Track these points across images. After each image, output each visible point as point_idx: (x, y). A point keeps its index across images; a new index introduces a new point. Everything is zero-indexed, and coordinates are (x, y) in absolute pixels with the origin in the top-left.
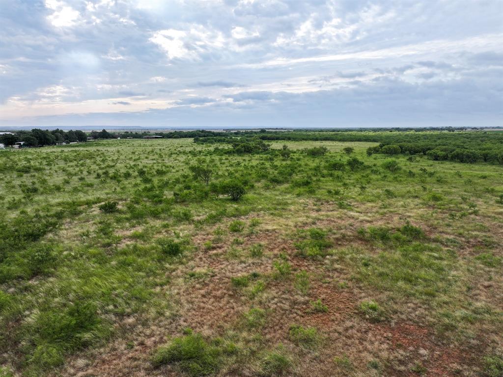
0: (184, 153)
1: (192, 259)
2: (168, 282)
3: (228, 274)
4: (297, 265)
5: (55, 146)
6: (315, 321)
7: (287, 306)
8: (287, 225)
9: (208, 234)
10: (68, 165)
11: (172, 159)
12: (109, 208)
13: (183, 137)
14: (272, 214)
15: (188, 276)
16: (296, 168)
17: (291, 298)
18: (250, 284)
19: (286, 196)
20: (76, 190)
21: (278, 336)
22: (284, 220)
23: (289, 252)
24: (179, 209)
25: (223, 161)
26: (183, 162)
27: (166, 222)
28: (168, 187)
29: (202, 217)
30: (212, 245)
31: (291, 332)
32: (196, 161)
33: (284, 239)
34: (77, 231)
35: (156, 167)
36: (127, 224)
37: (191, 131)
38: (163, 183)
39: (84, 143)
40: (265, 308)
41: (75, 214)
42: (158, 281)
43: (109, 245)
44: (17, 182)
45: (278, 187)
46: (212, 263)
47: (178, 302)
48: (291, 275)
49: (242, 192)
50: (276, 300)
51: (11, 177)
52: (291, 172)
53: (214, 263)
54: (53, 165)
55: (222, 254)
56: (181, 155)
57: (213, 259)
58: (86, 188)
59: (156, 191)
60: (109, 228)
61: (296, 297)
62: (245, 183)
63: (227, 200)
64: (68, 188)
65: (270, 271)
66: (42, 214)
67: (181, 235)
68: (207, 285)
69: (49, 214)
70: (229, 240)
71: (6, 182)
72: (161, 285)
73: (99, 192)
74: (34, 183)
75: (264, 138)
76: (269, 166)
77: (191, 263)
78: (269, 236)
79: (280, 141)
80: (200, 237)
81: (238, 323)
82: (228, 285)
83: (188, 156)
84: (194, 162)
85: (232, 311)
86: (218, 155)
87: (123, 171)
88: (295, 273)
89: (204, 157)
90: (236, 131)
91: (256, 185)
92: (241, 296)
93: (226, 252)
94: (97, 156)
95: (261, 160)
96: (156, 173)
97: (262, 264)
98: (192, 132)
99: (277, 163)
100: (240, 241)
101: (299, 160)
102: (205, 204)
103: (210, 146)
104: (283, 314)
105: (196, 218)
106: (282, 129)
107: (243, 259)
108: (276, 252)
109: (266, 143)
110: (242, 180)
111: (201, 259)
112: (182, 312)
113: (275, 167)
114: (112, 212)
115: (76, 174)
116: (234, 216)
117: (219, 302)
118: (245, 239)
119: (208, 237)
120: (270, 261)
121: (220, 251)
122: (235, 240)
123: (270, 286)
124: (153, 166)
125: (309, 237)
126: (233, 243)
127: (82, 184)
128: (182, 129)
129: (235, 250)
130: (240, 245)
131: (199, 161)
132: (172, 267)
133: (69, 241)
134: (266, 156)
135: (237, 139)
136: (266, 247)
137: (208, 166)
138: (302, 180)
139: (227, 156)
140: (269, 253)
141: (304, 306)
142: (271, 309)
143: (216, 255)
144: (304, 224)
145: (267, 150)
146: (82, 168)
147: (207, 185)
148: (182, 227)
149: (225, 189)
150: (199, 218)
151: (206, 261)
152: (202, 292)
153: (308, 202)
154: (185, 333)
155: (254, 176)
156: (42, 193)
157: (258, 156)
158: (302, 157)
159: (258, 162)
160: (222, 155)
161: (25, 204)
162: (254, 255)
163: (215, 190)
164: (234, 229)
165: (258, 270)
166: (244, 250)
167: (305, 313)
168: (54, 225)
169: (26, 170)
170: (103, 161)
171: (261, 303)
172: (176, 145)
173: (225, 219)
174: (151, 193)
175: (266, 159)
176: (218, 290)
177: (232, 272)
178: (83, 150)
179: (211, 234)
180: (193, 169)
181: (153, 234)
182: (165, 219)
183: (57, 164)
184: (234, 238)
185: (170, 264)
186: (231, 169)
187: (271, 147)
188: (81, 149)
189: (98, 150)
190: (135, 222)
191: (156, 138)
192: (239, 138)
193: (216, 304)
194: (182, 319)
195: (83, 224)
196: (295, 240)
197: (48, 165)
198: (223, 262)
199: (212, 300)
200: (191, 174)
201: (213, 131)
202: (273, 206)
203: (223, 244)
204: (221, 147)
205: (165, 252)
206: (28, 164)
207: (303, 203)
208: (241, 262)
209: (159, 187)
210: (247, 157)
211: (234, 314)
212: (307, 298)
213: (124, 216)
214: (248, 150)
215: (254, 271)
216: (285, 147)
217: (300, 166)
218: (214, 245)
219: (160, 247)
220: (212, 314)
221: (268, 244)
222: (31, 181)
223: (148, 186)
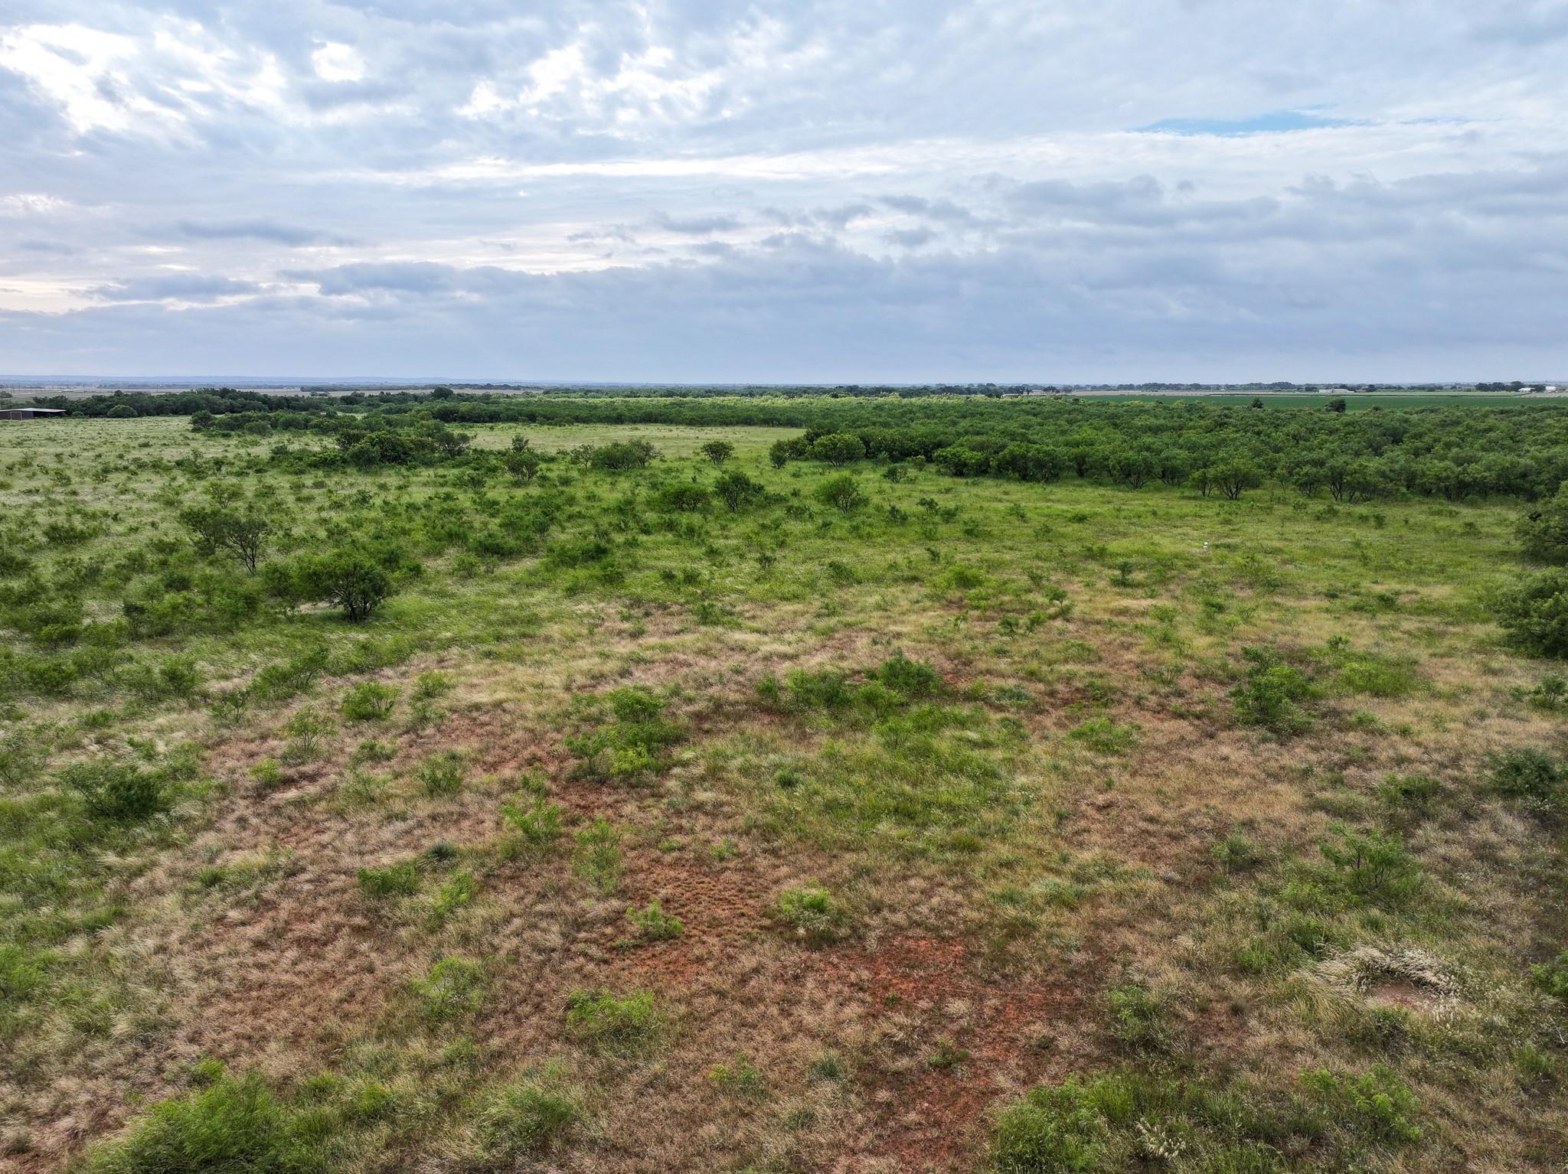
0: (157, 466)
1: (209, 825)
2: (119, 916)
3: (347, 861)
4: (578, 806)
6: (646, 968)
7: (554, 939)
8: (540, 686)
9: (264, 738)
11: (107, 488)
13: (149, 414)
14: (488, 654)
15: (197, 885)
16: (558, 508)
17: (567, 909)
18: (425, 884)
19: (532, 595)
21: (530, 1033)
22: (530, 671)
23: (552, 769)
24: (149, 659)
25: (305, 492)
26: (155, 499)
27: (96, 708)
28: (99, 585)
29: (239, 683)
30: (281, 771)
31: (570, 1014)
32: (206, 492)
33: (532, 731)
35: (42, 517)
37: (178, 391)
38: (78, 572)
40: (481, 954)
42: (75, 915)
45: (504, 569)
48: (563, 840)
49: (379, 589)
50: (517, 922)
52: (542, 519)
53: (294, 830)
55: (317, 800)
56: (144, 476)
57: (290, 818)
59: (51, 600)
61: (584, 904)
62: (391, 560)
63: (329, 619)
65: (490, 837)
67: (161, 747)
68: (269, 905)
70: (342, 750)
75: (446, 416)
76: (468, 504)
77: (208, 839)
78: (483, 725)
79: (501, 425)
81: (390, 1015)
82: (347, 896)
83: (174, 479)
84: (196, 496)
86: (285, 472)
88: (576, 831)
89: (234, 480)
90: (349, 394)
91: (430, 565)
92: (396, 926)
93: (332, 790)
95: (442, 485)
96: (44, 539)
97: (463, 816)
98: (184, 394)
99: (497, 491)
100: (383, 748)
101: (566, 482)
102: (247, 637)
103: (256, 444)
104: (544, 963)
105: (214, 686)
106: (506, 387)
107: (398, 806)
108: (507, 772)
109: (454, 430)
110: (379, 552)
111: (242, 821)
112: (178, 1012)
113: (492, 508)
116: (358, 669)
118: (399, 741)
119: (265, 746)
120: (489, 804)
121: (312, 789)
122: (363, 747)
123: (493, 882)
124: (29, 514)
125: (611, 718)
126: (357, 761)
128: (145, 386)
129: (366, 782)
130: (385, 763)
131: (216, 492)
132: (132, 860)
134: (456, 471)
135: (354, 419)
136: (475, 761)
137: (250, 508)
138: (579, 543)
139: (320, 473)
140: (486, 777)
141: (609, 930)
142: (502, 953)
143: (300, 803)
144: (593, 677)
145: (460, 453)
147: (253, 573)
148: (162, 720)
149: (317, 584)
150: (228, 685)
152: (255, 931)
153: (602, 610)
154: (200, 1081)
155: (419, 536)
157: (431, 472)
158: (575, 474)
159: (430, 491)
160: (302, 472)
162: (435, 788)
163: (282, 587)
164: (362, 710)
165: (450, 838)
166: (397, 776)
167: (611, 950)
171: (465, 939)
172: (122, 440)
173: (322, 684)
174: (28, 611)
175: (460, 483)
176: (312, 918)
177: (361, 854)
179: (276, 736)
180: (194, 519)
181: (47, 754)
182: (90, 698)
184: (362, 740)
185: (122, 853)
186: (337, 517)
187: (473, 444)
191: (37, 415)
192: (359, 417)
193: (307, 964)
194: (181, 1034)
196: (567, 730)
198: (328, 824)
199: (292, 954)
200: (190, 538)
201: (262, 392)
202: (491, 630)
203: (321, 763)
204: (295, 447)
205: (98, 811)
207: (588, 614)
208: (390, 818)
209: (62, 587)
210: (391, 478)
211: (375, 989)
212: (615, 903)
214: (395, 455)
215: (437, 840)
216: (520, 444)
217: (571, 501)
218: (291, 772)
219: (76, 795)
220: (296, 1000)
221: (481, 751)
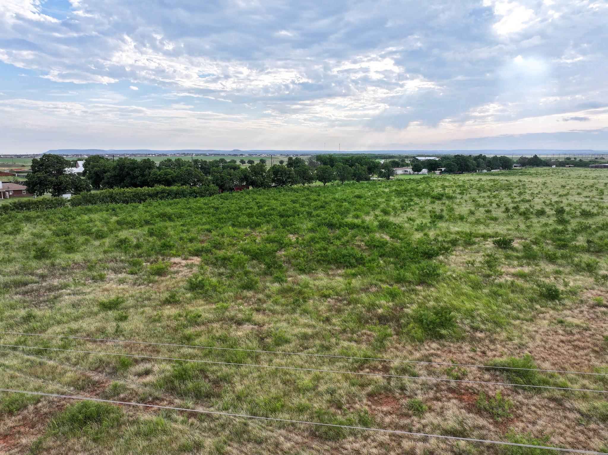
2: (531, 320)
5: (475, 173)
10: (480, 195)
12: (503, 244)
15: (555, 321)
20: (478, 222)
24: (586, 258)
27: (561, 269)
28: (586, 232)
34: (465, 259)
35: (583, 207)
36: (516, 262)
38: (582, 226)
39: (507, 171)
41: (468, 243)
42: (521, 316)
43: (489, 276)
44: (429, 208)
46: (593, 319)
47: (531, 337)
51: (425, 203)
53: (596, 320)
54: (465, 194)
58: (488, 221)
59: (567, 234)
60: (496, 262)
64: (472, 219)
66: (440, 239)
67: (571, 284)
68: (572, 334)
69: (446, 240)
71: (421, 207)
72: (523, 320)
73: (501, 227)
74: (442, 210)
80: (595, 292)
82: (598, 342)
85: (586, 363)
87: (538, 207)
94: (516, 187)
96: (579, 214)
105: (603, 272)
111: (581, 311)
114: (505, 248)
115: (484, 206)
117: (577, 351)
127: (486, 217)
132: (543, 309)
133: (455, 265)
146: (493, 200)
148: (577, 277)
151: (587, 316)
156: (446, 221)
161: (430, 228)
168: (447, 249)
169: (439, 197)
170: (520, 194)
174: (559, 236)
176: (583, 342)
178: (502, 180)
183: (470, 194)
185: (542, 307)
188: (502, 178)
189: (520, 181)
190: (525, 261)
195: (473, 254)
197: (460, 194)
199: (570, 347)
205: (541, 294)
206: (442, 192)
211: (586, 366)
213: (515, 254)
220: (562, 357)
222: (441, 208)
223: (560, 227)
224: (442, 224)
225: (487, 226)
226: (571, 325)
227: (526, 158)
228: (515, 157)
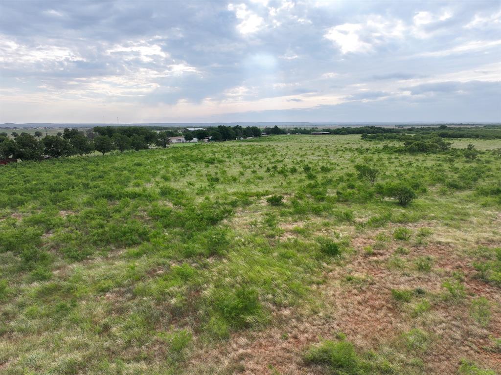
0: (350, 150)
1: (350, 262)
2: (324, 282)
3: (389, 285)
4: (475, 289)
5: (235, 141)
6: (495, 362)
7: (458, 335)
8: (466, 240)
9: (369, 239)
10: (244, 158)
11: (337, 156)
12: (275, 202)
13: (351, 134)
14: (447, 224)
15: (345, 279)
16: (483, 172)
17: (465, 327)
18: (413, 300)
19: (467, 205)
20: (248, 182)
21: (444, 367)
22: (462, 233)
23: (466, 272)
24: (341, 208)
25: (392, 160)
26: (349, 160)
27: (327, 220)
28: (331, 184)
29: (364, 220)
30: (373, 250)
31: (460, 366)
32: (363, 159)
33: (460, 256)
34: (247, 220)
35: (320, 164)
36: (290, 219)
37: (359, 127)
38: (327, 180)
39: (258, 138)
40: (429, 331)
41: (247, 204)
42: (314, 278)
43: (273, 236)
44: (204, 172)
45: (457, 193)
46: (371, 269)
47: (333, 304)
48: (466, 300)
49: (411, 196)
50: (444, 324)
51: (200, 167)
52: (476, 176)
53: (374, 270)
54: (232, 158)
55: (382, 262)
56: (347, 152)
57: (373, 266)
58: (257, 181)
59: (319, 188)
60: (274, 220)
61: (472, 327)
62: (416, 186)
63: (394, 203)
64: (243, 180)
65: (438, 290)
66: (221, 201)
67: (341, 235)
68: (364, 292)
69: (226, 202)
70: (392, 248)
71: (198, 172)
72: (318, 284)
73: (268, 185)
74: (216, 173)
75: (443, 135)
76: (447, 168)
77: (349, 266)
78: (441, 250)
79: (464, 139)
80: (360, 240)
81: (395, 340)
82: (387, 296)
83: (354, 154)
84: (360, 160)
85: (390, 326)
86: (387, 153)
87: (290, 166)
88: (472, 298)
89: (371, 155)
90: (410, 127)
91: (429, 189)
92: (401, 311)
93: (387, 260)
94: (269, 150)
95: (438, 161)
96: (320, 170)
97: (429, 280)
98: (360, 128)
99: (459, 164)
100: (405, 250)
101: (488, 162)
102: (369, 205)
103: (379, 144)
104: (452, 344)
105: (358, 220)
106: (468, 124)
107: (407, 271)
108: (448, 269)
109: (445, 141)
110: (413, 183)
111: (359, 263)
112: (335, 315)
113: (456, 170)
114: (277, 205)
115: (249, 167)
116: (401, 222)
117: (376, 313)
118: (411, 249)
119: (369, 242)
120: (439, 279)
121: (381, 258)
122: (399, 249)
123: (437, 307)
124: (318, 162)
125: (495, 258)
126: (396, 252)
127: (254, 176)
128: (350, 125)
129: (398, 260)
130: (405, 255)
131: (366, 159)
132: (329, 267)
133: (240, 228)
134: (444, 156)
135: (411, 136)
136: (436, 262)
137: (375, 165)
138: (490, 187)
139: (397, 154)
140: (440, 269)
141: (481, 341)
142: (437, 334)
143: (377, 262)
144: (489, 241)
145: (446, 149)
146: (255, 162)
147: (373, 186)
148: (342, 227)
149: (391, 192)
150: (361, 220)
151: (365, 267)
152: (359, 298)
153: (497, 214)
154: (338, 338)
155: (427, 178)
156: (222, 183)
157: (435, 155)
158: (492, 159)
159: (433, 163)
160: (392, 154)
161: (209, 191)
162: (420, 268)
163: (381, 191)
164: (400, 236)
165: (423, 287)
166: (408, 261)
167: (481, 349)
168: (229, 212)
169: (211, 162)
170: (273, 156)
171: (424, 324)
172: (342, 142)
173: (389, 224)
174: (316, 190)
175: (445, 160)
176: (376, 300)
177: (393, 284)
178: (257, 145)
179: (372, 239)
180: (358, 167)
181: (313, 231)
182: (325, 217)
183: (236, 157)
184: (398, 246)
185: (328, 264)
186: (401, 170)
187: (452, 146)
188: (256, 143)
189: (270, 145)
190: (297, 217)
191: (323, 134)
192: (412, 135)
193: (372, 314)
194: (336, 322)
195: (252, 214)
196: (474, 259)
197: (228, 157)
198: (384, 271)
199: (368, 309)
200: (356, 173)
201: (383, 127)
202: (449, 215)
203: (385, 251)
204: (390, 145)
205: (323, 251)
206: (213, 156)
207: (490, 215)
208: (404, 275)
209: (323, 184)
210: (420, 157)
211: (391, 330)
212: (485, 331)
213: (287, 210)
214: (423, 149)
215: (419, 286)
216: (470, 147)
217: (489, 170)
218: (375, 251)
219: (319, 244)
220: (367, 324)
221: (439, 259)
222: (215, 171)
223: (312, 182)
224: (219, 186)
225: (257, 185)
226: (359, 281)
227: (269, 128)
228: (262, 127)
